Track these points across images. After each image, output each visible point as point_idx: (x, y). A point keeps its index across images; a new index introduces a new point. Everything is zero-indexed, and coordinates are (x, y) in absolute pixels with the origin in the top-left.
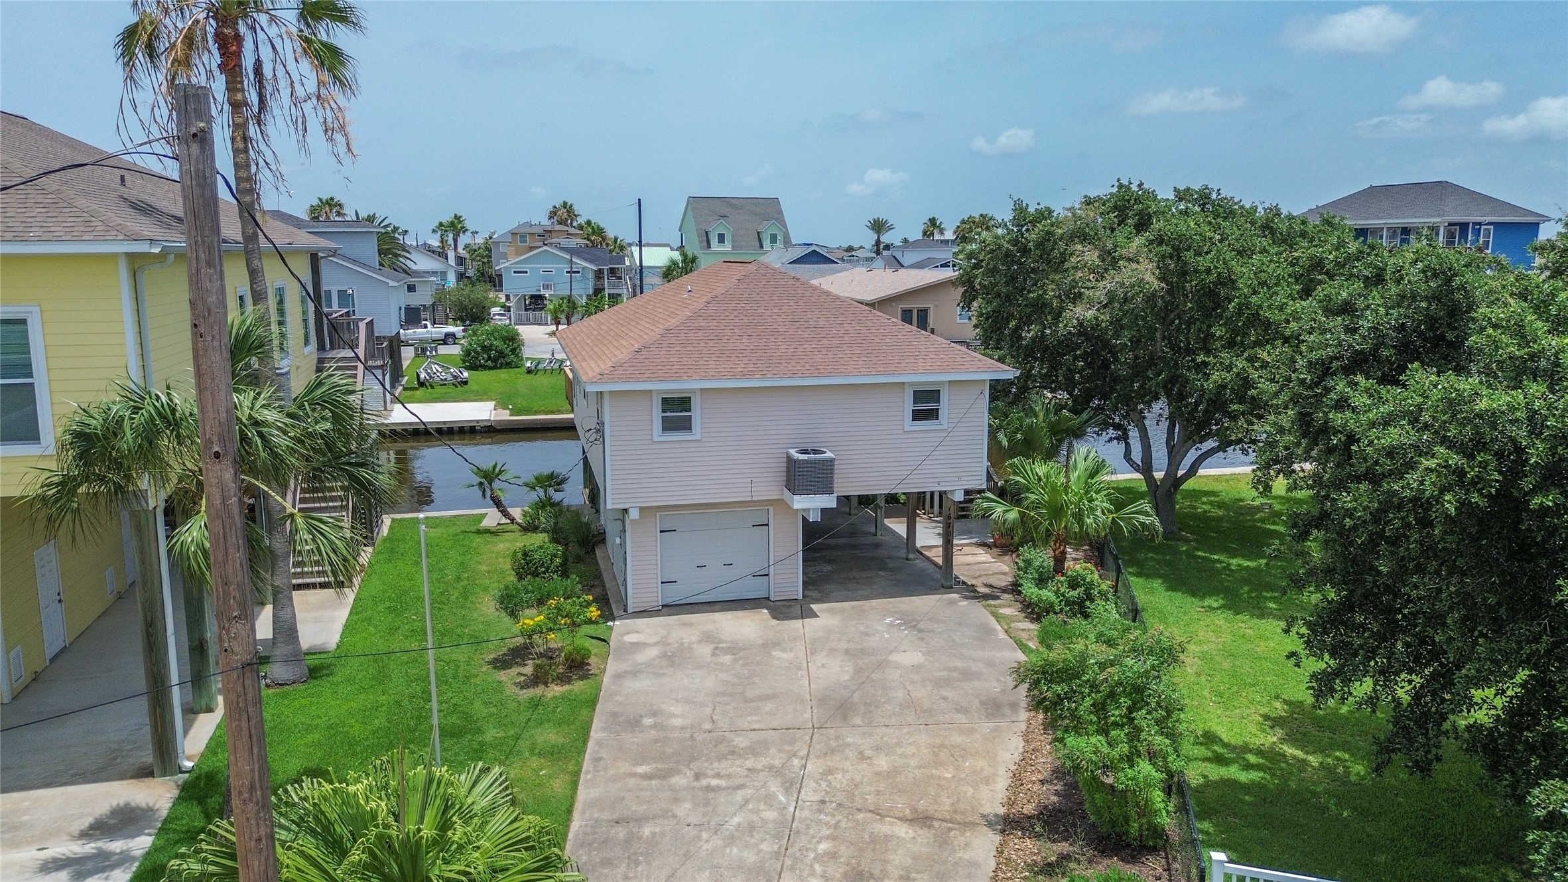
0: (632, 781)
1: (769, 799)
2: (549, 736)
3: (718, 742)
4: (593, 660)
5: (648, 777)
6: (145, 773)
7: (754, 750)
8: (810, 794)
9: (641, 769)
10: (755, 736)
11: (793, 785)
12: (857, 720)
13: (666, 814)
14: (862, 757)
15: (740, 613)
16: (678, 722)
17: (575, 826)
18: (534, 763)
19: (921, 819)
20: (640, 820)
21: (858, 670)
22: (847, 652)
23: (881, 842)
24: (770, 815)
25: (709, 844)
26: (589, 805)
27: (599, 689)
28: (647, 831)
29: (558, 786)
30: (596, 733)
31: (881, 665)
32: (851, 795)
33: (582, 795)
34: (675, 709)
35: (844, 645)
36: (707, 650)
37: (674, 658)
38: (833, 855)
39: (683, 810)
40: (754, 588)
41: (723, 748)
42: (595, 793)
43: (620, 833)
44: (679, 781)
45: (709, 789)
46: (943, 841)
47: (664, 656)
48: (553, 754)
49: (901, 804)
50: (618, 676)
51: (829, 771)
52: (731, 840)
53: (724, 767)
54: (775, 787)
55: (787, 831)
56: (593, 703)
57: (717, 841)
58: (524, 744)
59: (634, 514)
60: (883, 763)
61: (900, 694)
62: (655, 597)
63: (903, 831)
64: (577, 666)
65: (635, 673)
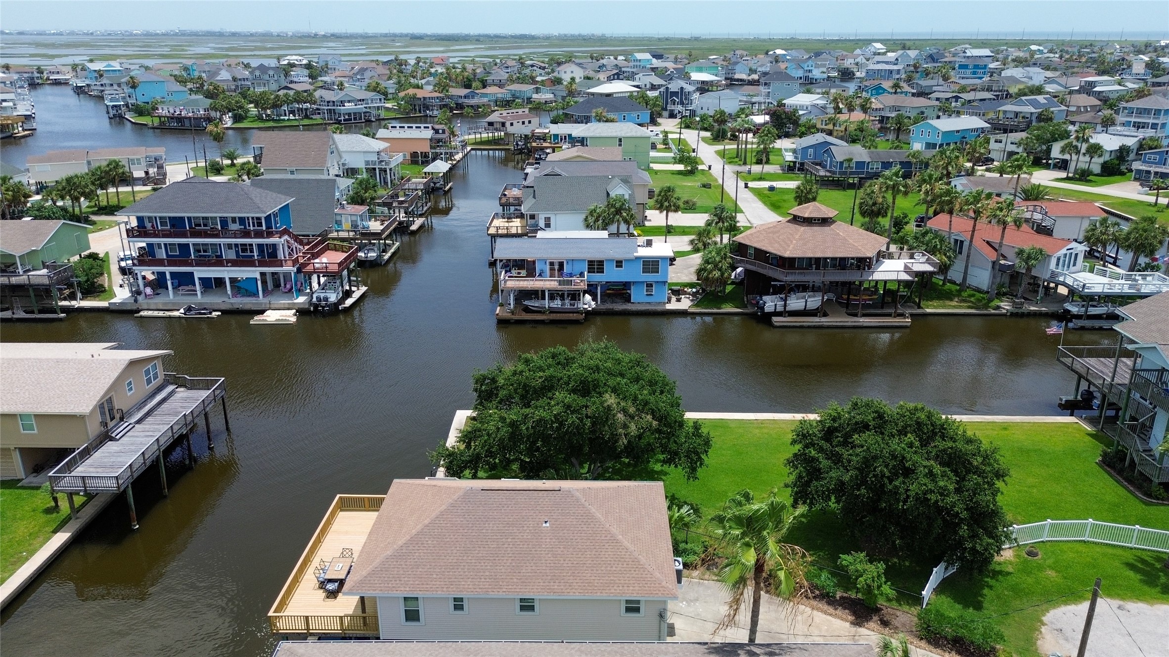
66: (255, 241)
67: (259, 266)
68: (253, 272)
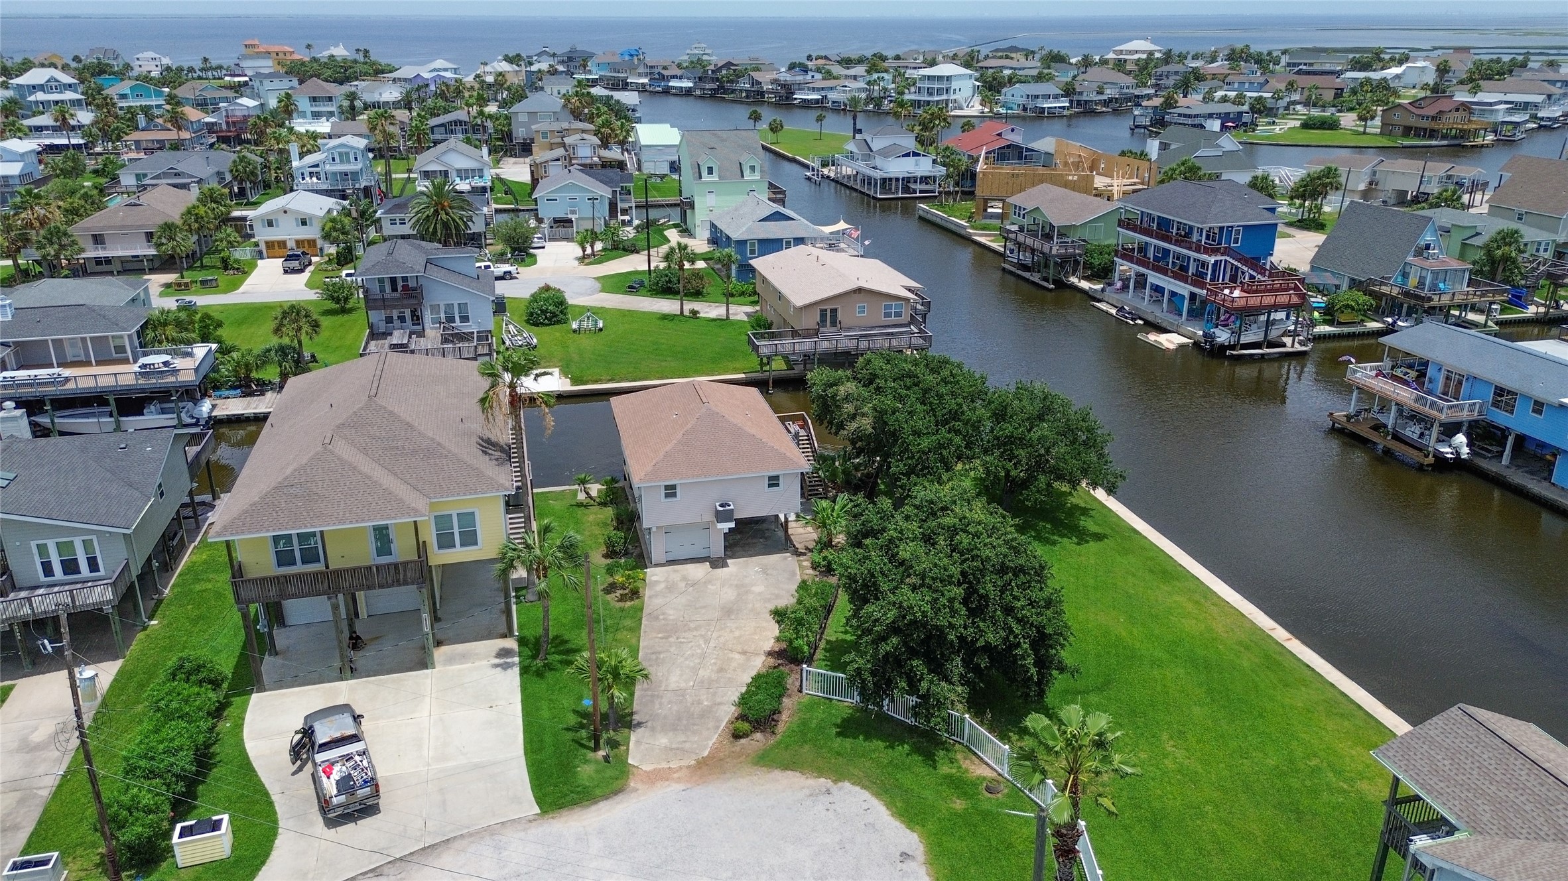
0: (657, 640)
1: (699, 646)
2: (628, 622)
3: (685, 625)
4: (641, 590)
5: (662, 638)
6: (504, 636)
7: (696, 629)
8: (712, 645)
9: (660, 635)
10: (697, 623)
11: (707, 641)
12: (733, 617)
13: (667, 651)
14: (731, 631)
15: (697, 565)
16: (671, 617)
17: (640, 654)
18: (625, 633)
19: (744, 653)
20: (660, 653)
21: (739, 594)
22: (737, 586)
23: (730, 660)
24: (699, 651)
25: (680, 660)
26: (643, 648)
27: (643, 603)
28: (662, 656)
29: (634, 641)
30: (644, 622)
31: (747, 592)
32: (724, 644)
33: (641, 645)
34: (671, 612)
35: (736, 582)
36: (683, 584)
37: (671, 588)
38: (715, 664)
39: (673, 649)
40: (704, 554)
41: (686, 628)
42: (646, 644)
43: (654, 657)
44: (672, 640)
45: (681, 642)
46: (748, 660)
47: (667, 587)
48: (631, 630)
49: (739, 648)
50: (650, 597)
51: (719, 637)
52: (686, 659)
53: (686, 635)
54: (701, 642)
55: (703, 656)
56: (642, 609)
57: (682, 659)
58: (621, 626)
59: (654, 529)
60: (737, 633)
61: (750, 606)
62: (663, 560)
63: (737, 656)
64: (635, 594)
65: (656, 596)
66: (1193, 254)
67: (1191, 284)
68: (1184, 289)
